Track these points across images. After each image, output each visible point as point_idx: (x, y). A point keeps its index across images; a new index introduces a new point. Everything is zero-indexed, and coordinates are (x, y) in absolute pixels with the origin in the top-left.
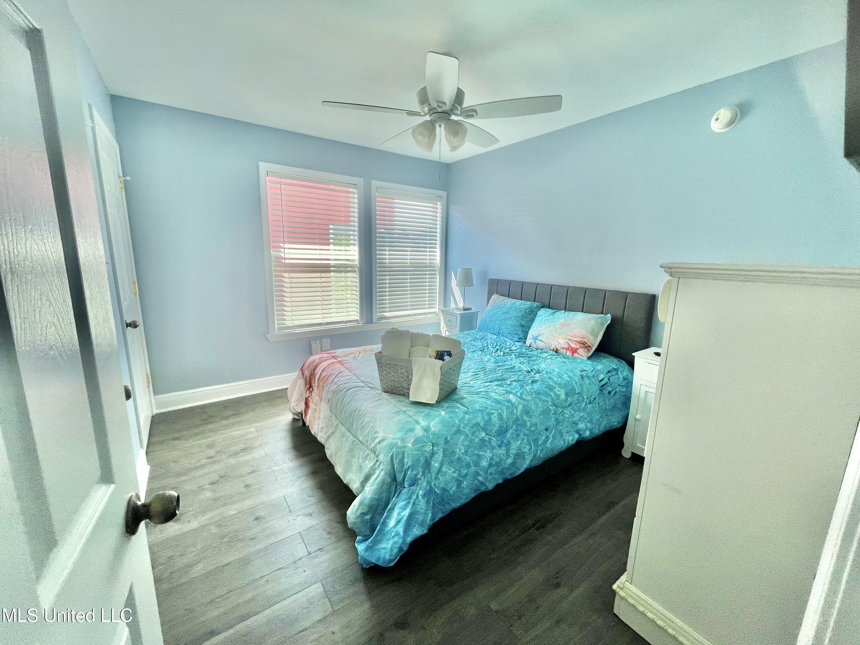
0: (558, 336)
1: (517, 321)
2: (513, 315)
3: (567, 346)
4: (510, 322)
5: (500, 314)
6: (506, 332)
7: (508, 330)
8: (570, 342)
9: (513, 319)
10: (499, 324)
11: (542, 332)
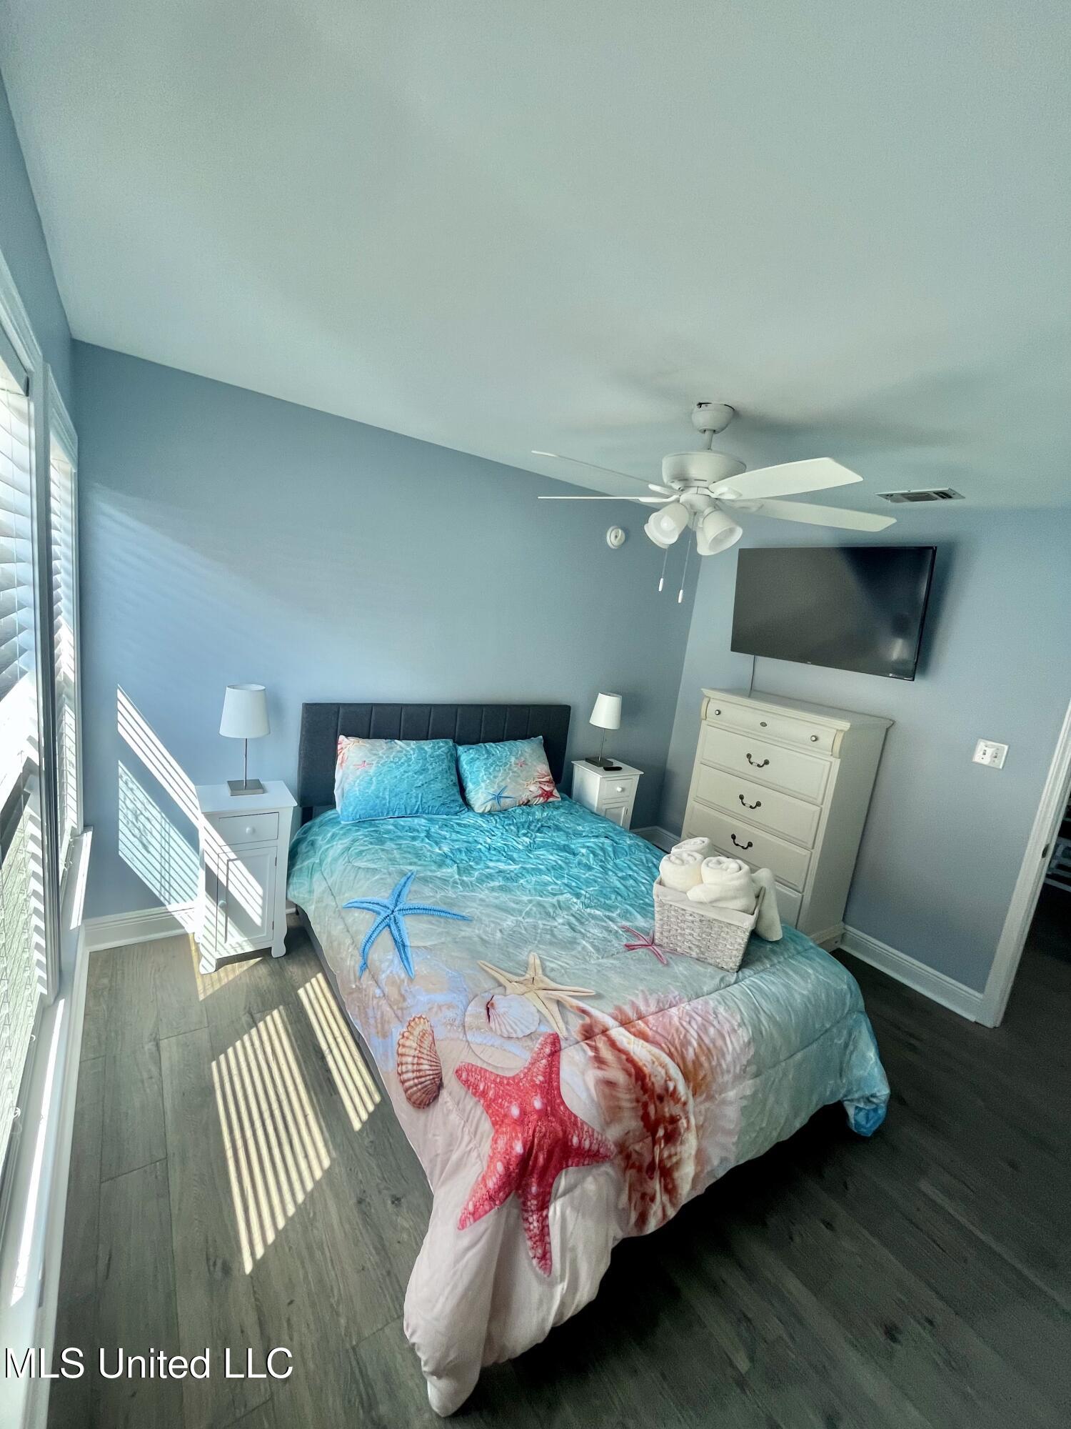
0: (525, 783)
1: (447, 779)
2: (436, 770)
3: (540, 792)
4: (437, 786)
5: (413, 777)
6: (438, 804)
7: (440, 799)
8: (543, 786)
9: (440, 777)
10: (417, 794)
11: (503, 784)
